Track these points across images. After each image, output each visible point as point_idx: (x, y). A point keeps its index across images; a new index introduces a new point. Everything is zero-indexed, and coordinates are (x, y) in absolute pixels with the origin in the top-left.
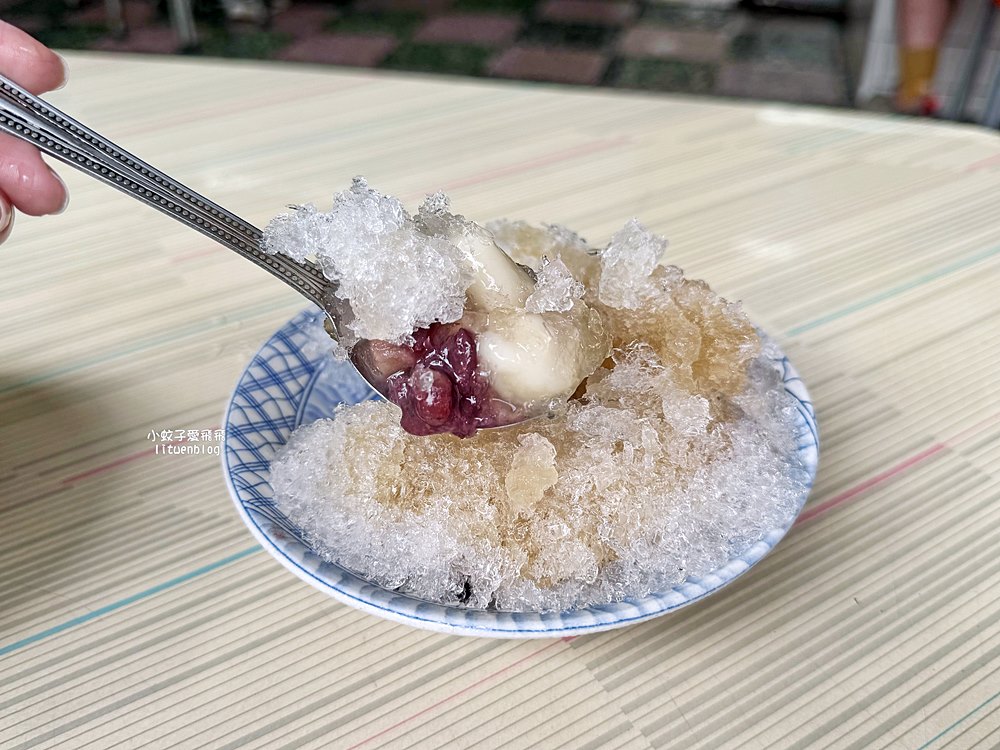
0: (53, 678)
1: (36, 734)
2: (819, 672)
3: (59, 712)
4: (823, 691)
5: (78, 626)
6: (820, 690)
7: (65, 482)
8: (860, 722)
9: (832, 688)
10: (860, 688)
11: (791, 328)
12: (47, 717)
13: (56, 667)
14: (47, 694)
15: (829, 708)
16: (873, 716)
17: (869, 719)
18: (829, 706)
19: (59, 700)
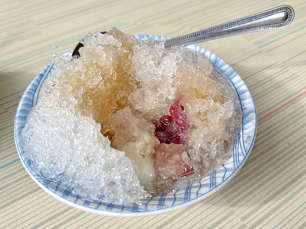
0: (9, 182)
1: (6, 203)
2: (278, 169)
3: (13, 194)
4: (280, 176)
5: (16, 163)
6: (279, 176)
7: (6, 109)
8: (293, 187)
9: (283, 175)
10: (293, 175)
11: (259, 45)
12: (9, 196)
13: (10, 178)
14: (8, 188)
15: (282, 182)
16: (297, 185)
17: (296, 185)
18: (282, 181)
19: (12, 190)
